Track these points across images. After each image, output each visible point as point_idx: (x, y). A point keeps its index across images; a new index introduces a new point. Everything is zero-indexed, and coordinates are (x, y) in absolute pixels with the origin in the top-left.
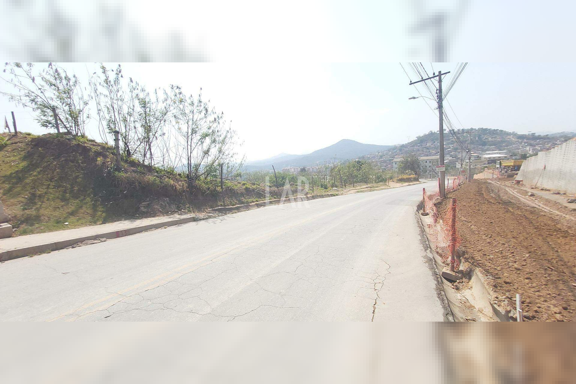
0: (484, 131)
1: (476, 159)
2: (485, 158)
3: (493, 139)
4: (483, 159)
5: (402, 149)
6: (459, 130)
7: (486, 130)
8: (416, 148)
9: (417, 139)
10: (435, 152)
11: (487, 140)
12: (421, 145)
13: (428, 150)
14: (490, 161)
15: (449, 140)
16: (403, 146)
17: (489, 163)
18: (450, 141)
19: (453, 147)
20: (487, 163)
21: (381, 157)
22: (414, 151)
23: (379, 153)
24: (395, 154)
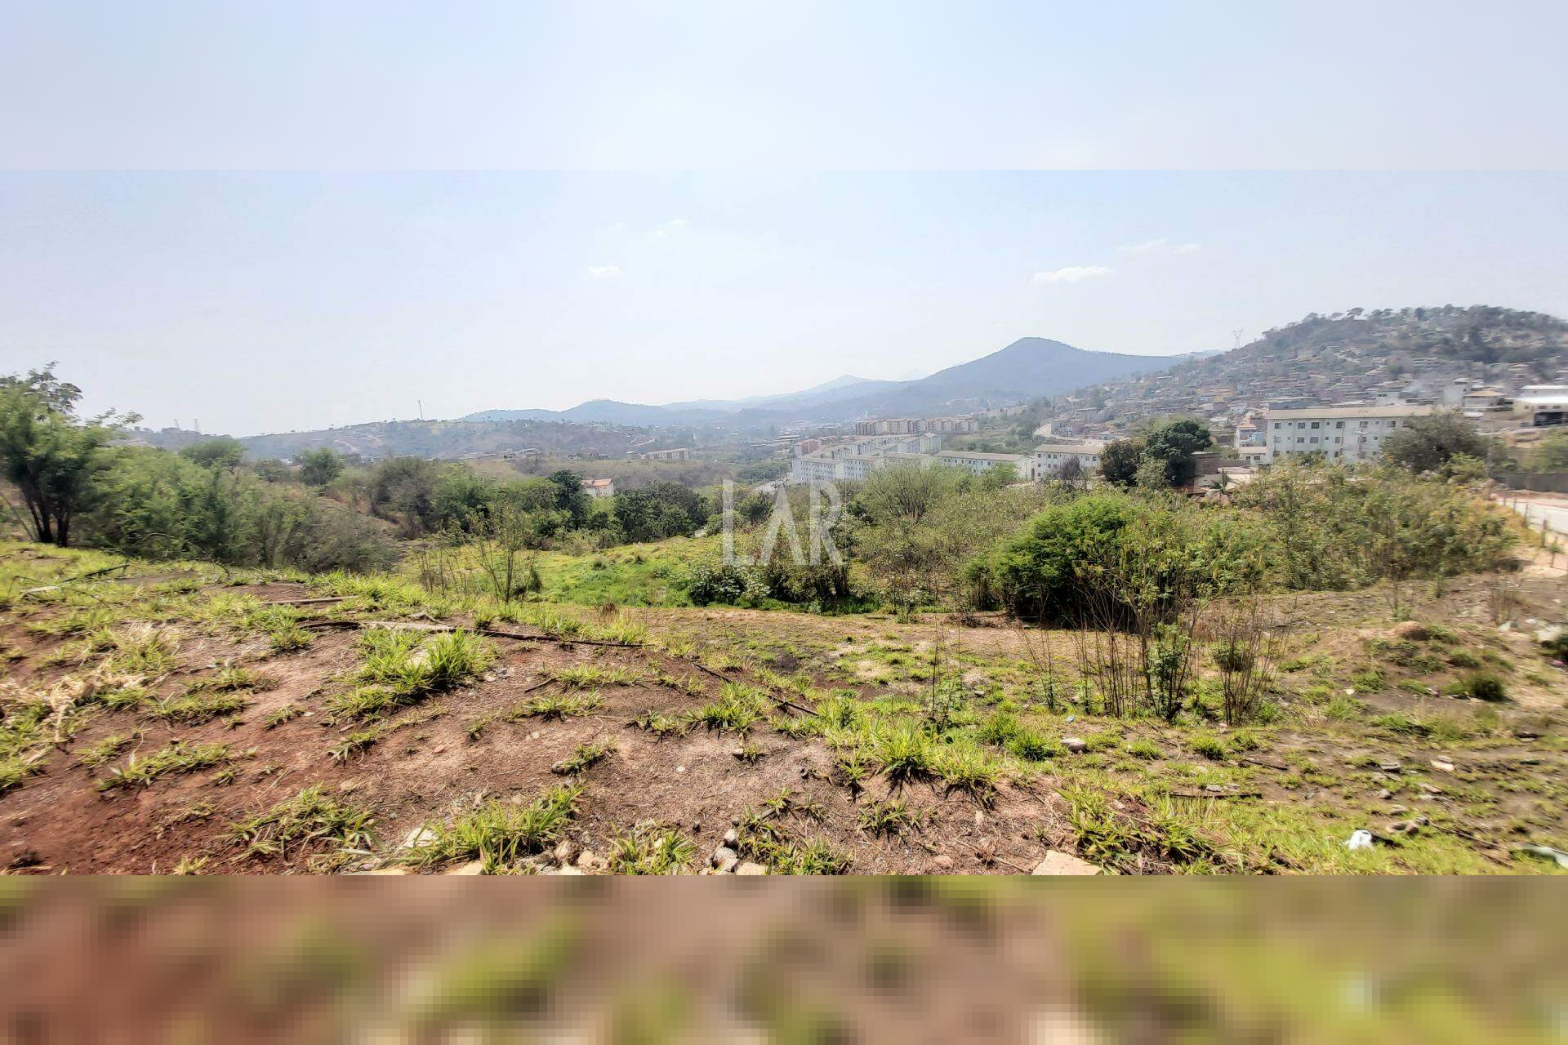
0: (1490, 316)
1: (1496, 410)
2: (1527, 407)
3: (1519, 343)
4: (1518, 409)
5: (1215, 368)
6: (1405, 311)
7: (1496, 312)
8: (1261, 366)
9: (1263, 337)
10: (1328, 381)
11: (1497, 345)
12: (1280, 358)
13: (1303, 375)
14: (1543, 418)
15: (1373, 342)
16: (1218, 359)
17: (1538, 424)
18: (1375, 346)
19: (1386, 363)
20: (1532, 422)
21: (1150, 392)
22: (1256, 374)
23: (1139, 379)
24: (1195, 384)
